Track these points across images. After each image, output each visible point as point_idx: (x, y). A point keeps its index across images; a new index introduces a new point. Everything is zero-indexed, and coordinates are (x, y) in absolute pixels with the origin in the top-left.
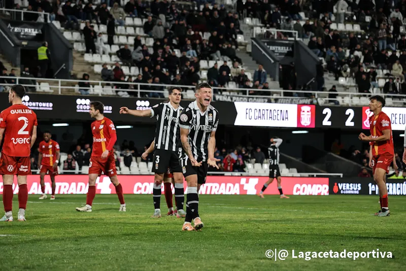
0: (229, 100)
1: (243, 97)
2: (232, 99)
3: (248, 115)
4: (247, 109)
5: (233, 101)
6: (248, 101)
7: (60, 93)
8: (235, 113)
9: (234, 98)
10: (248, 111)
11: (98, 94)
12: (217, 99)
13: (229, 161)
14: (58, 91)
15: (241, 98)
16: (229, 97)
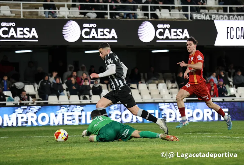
0: (208, 18)
1: (223, 15)
2: (210, 17)
3: (229, 34)
4: (228, 28)
5: (213, 19)
6: (229, 19)
7: (22, 17)
8: (215, 33)
9: (213, 16)
10: (229, 30)
11: (64, 17)
12: (194, 18)
13: (212, 85)
14: (20, 15)
15: (221, 16)
16: (208, 16)
